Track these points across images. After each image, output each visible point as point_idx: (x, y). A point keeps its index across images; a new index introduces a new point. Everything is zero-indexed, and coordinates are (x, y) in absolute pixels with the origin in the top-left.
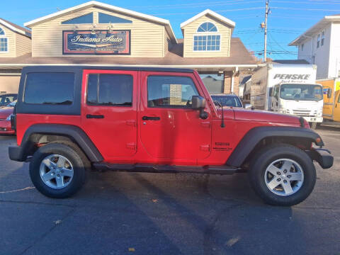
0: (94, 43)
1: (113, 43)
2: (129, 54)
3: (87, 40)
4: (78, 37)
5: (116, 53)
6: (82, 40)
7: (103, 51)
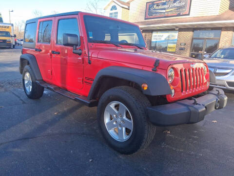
0: (164, 9)
1: (178, 7)
2: (189, 14)
3: (160, 7)
4: (155, 6)
5: (179, 15)
6: (157, 8)
7: (170, 14)
